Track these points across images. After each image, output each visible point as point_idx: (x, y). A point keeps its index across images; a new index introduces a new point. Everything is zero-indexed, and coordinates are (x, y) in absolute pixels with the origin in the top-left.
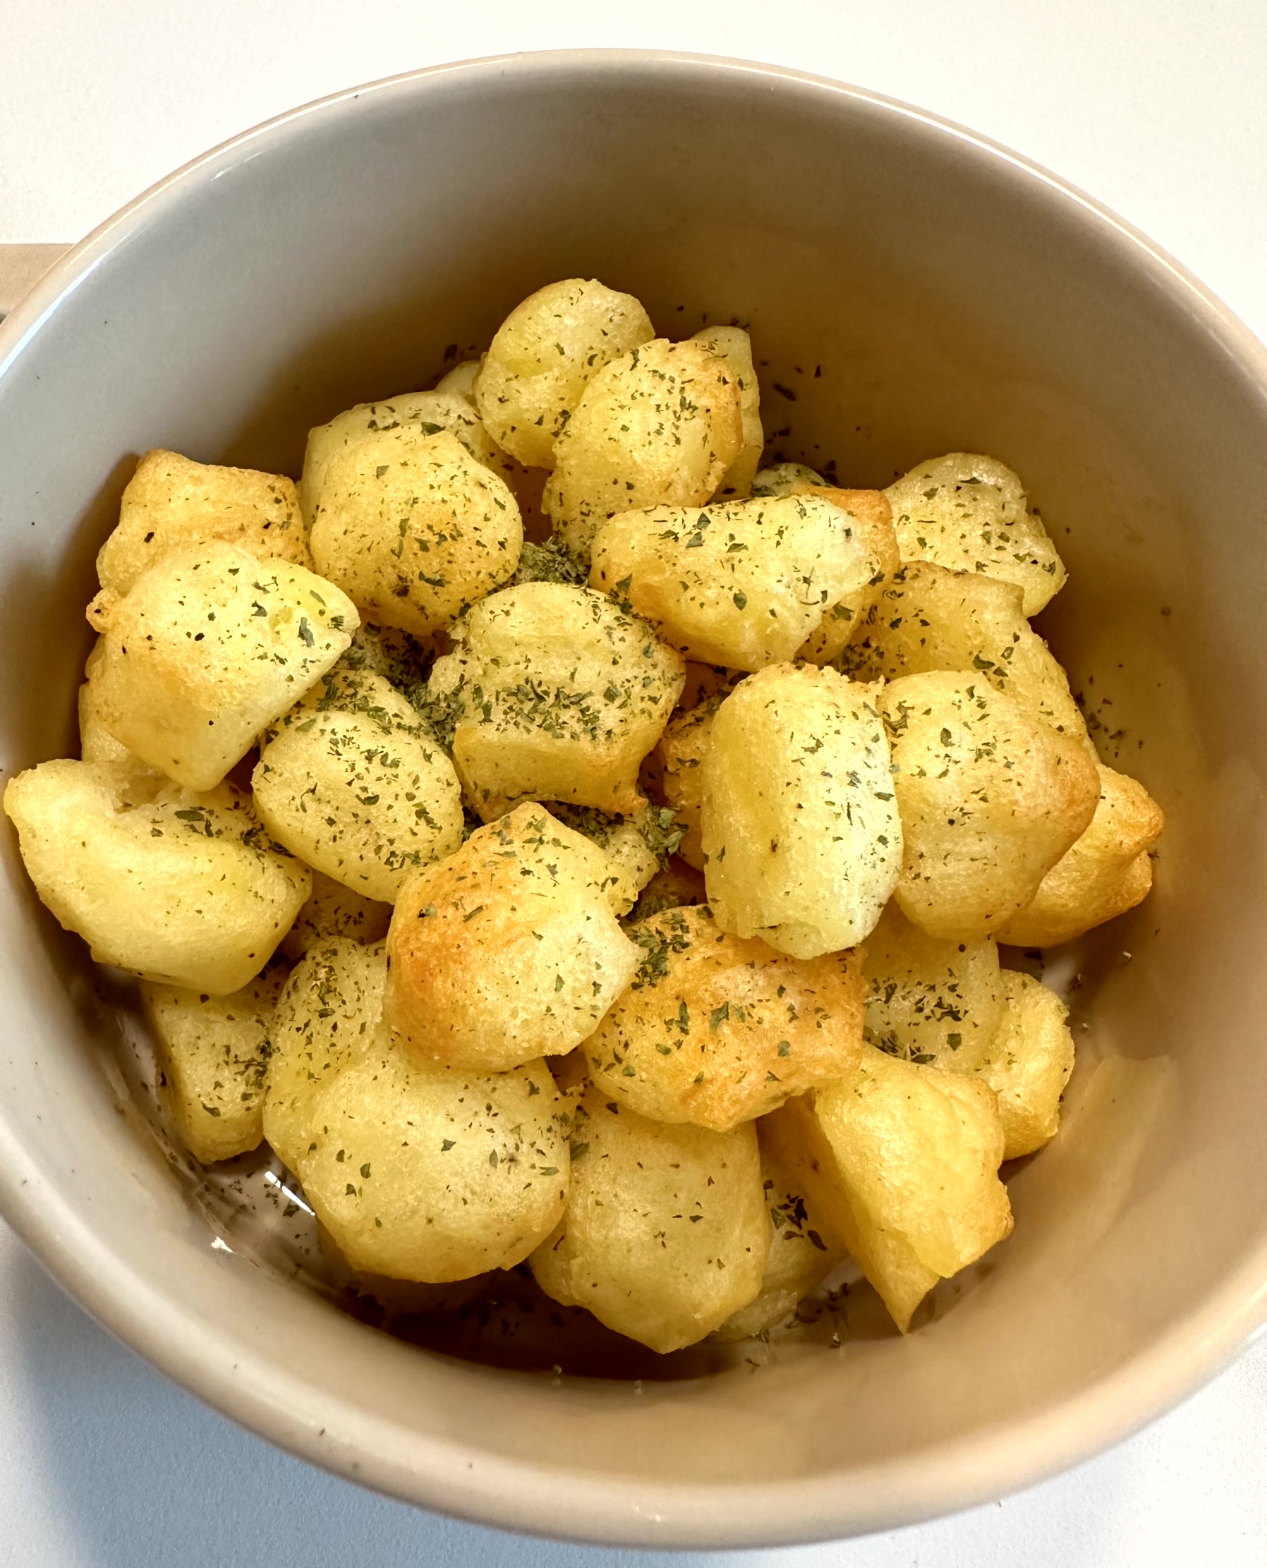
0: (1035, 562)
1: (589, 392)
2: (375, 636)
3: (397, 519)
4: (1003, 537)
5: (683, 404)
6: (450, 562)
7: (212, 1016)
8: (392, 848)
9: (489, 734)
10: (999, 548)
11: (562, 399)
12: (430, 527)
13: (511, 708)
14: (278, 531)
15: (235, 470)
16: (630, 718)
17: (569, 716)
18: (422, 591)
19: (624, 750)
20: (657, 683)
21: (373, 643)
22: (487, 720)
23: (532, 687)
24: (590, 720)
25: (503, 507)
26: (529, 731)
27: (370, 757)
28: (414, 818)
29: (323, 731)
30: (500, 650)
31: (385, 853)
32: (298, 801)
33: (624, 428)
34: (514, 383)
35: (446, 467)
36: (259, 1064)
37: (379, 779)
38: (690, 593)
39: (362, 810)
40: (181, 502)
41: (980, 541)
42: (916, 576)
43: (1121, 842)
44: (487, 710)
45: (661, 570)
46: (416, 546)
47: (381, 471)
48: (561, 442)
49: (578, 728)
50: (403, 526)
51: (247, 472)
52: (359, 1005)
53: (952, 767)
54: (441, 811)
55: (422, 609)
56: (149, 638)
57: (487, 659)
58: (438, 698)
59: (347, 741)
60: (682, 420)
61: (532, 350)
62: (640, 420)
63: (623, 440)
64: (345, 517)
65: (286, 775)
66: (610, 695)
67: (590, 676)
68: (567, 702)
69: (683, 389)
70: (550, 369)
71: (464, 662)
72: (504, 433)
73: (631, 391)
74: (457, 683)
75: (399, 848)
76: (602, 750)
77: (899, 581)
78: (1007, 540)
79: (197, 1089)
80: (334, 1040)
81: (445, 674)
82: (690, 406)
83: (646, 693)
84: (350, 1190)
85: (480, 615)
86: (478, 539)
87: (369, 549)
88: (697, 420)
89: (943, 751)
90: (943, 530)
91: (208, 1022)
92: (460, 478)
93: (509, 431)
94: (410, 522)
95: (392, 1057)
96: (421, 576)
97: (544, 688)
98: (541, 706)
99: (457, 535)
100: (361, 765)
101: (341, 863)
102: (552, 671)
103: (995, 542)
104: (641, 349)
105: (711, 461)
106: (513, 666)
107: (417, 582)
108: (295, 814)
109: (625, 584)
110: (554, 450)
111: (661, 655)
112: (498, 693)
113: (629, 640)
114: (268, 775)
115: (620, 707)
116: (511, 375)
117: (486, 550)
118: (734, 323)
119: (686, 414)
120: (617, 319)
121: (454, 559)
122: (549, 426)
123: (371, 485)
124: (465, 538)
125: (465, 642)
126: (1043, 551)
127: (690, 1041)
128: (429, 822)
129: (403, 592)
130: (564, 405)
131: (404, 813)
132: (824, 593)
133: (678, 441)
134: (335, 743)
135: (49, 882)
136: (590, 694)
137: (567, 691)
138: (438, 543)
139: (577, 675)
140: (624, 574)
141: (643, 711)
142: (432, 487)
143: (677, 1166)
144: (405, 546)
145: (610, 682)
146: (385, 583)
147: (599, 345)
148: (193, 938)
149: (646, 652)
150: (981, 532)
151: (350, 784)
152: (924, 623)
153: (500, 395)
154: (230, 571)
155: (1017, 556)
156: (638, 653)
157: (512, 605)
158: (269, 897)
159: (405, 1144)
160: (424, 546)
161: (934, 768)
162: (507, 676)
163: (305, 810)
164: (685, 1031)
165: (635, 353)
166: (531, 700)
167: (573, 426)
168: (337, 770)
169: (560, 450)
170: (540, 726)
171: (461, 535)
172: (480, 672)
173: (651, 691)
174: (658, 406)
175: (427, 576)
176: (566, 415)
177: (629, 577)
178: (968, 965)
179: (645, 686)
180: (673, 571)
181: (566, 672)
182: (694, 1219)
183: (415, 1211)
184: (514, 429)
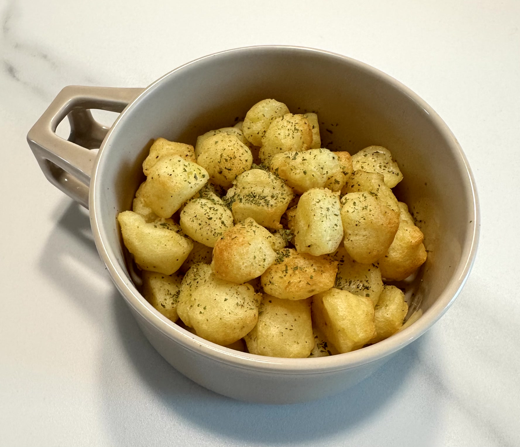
0: (393, 173)
1: (271, 126)
2: (213, 187)
3: (220, 154)
4: (385, 166)
5: (295, 129)
6: (233, 164)
7: (165, 283)
8: (215, 231)
9: (241, 205)
10: (384, 169)
11: (264, 128)
12: (228, 156)
13: (247, 199)
14: (189, 157)
15: (179, 143)
16: (277, 203)
17: (262, 201)
18: (225, 172)
19: (275, 210)
20: (285, 195)
21: (212, 188)
22: (241, 202)
23: (253, 194)
24: (267, 203)
25: (247, 152)
26: (251, 205)
27: (210, 208)
28: (221, 224)
29: (199, 203)
30: (245, 185)
31: (213, 233)
32: (192, 220)
33: (279, 134)
34: (252, 124)
35: (233, 142)
36: (177, 295)
37: (213, 214)
38: (293, 171)
39: (208, 221)
40: (166, 149)
41: (378, 168)
42: (357, 173)
43: (412, 242)
44: (241, 199)
45: (285, 165)
46: (225, 160)
47: (216, 142)
48: (264, 139)
49: (264, 204)
50: (221, 156)
51: (182, 144)
52: (205, 276)
53: (356, 210)
54: (228, 223)
55: (225, 177)
56: (159, 175)
57: (242, 188)
58: (229, 199)
59: (205, 205)
60: (295, 133)
61: (256, 116)
62: (283, 132)
63: (279, 137)
64: (207, 154)
65: (189, 213)
66: (272, 197)
67: (267, 192)
68: (261, 198)
69: (295, 125)
70: (261, 120)
71: (236, 189)
72: (249, 137)
73: (281, 126)
74: (233, 194)
75: (217, 231)
76: (270, 209)
77: (353, 175)
78: (386, 167)
79: (160, 300)
80: (197, 285)
81: (231, 193)
82: (297, 129)
84: (201, 313)
85: (240, 178)
86: (240, 159)
87: (212, 162)
88: (299, 133)
89: (353, 207)
90: (368, 164)
91: (164, 284)
92: (236, 144)
93: (250, 136)
94: (223, 155)
95: (213, 282)
96: (225, 168)
97: (255, 194)
98: (255, 199)
99: (235, 157)
100: (208, 210)
101: (202, 235)
102: (258, 190)
103: (383, 168)
104: (284, 116)
105: (303, 144)
106: (248, 189)
107: (224, 170)
108: (191, 223)
109: (277, 170)
110: (262, 141)
111: (286, 188)
112: (244, 196)
113: (278, 183)
114: (185, 213)
115: (275, 200)
116: (251, 122)
117: (242, 162)
118: (313, 112)
119: (296, 131)
120: (279, 109)
121: (234, 163)
122: (260, 134)
123: (214, 146)
125: (236, 185)
126: (396, 170)
127: (288, 275)
128: (225, 225)
129: (221, 173)
130: (265, 129)
131: (218, 222)
132: (327, 172)
133: (293, 138)
134: (202, 205)
135: (128, 237)
136: (267, 196)
137: (261, 195)
138: (230, 160)
139: (264, 191)
140: (277, 167)
141: (281, 201)
142: (229, 146)
143: (286, 315)
144: (222, 160)
145: (273, 193)
146: (216, 170)
147: (275, 115)
148: (163, 252)
149: (282, 186)
150: (379, 165)
151: (205, 214)
152: (359, 185)
153: (248, 127)
154: (179, 161)
155: (388, 171)
156: (280, 186)
157: (248, 174)
158: (183, 245)
159: (215, 300)
160: (226, 160)
161: (351, 210)
162: (246, 192)
163: (193, 221)
164: (286, 273)
165: (283, 117)
166: (252, 197)
167: (267, 134)
168: (203, 211)
169: (263, 141)
170: (254, 204)
171: (236, 158)
172: (240, 191)
173: (283, 196)
174: (289, 129)
175: (227, 167)
176: (265, 131)
177: (278, 168)
178: (371, 275)
179: (282, 195)
180: (289, 166)
181: (261, 191)
182: (291, 330)
183: (217, 316)
184: (252, 136)
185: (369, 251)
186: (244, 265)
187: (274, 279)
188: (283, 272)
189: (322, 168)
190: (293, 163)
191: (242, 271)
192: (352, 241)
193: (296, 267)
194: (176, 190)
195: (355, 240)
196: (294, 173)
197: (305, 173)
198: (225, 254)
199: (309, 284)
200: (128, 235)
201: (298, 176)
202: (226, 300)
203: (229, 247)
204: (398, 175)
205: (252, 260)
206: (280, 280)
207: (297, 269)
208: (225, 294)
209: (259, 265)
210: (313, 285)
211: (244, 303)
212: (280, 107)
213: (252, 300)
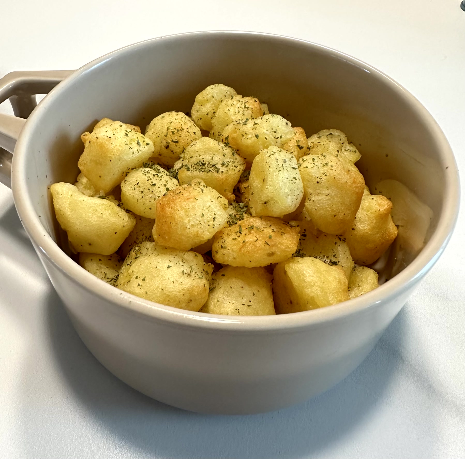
0: (351, 151)
1: (220, 106)
3: (166, 127)
5: (245, 107)
6: (180, 137)
7: (102, 266)
9: (189, 173)
11: (213, 109)
12: (175, 128)
13: (195, 168)
16: (229, 170)
17: (212, 169)
18: (172, 145)
19: (226, 176)
20: (237, 163)
22: (188, 170)
23: (201, 163)
24: (217, 170)
25: (195, 126)
26: (200, 172)
27: (154, 175)
28: (166, 191)
29: (142, 170)
30: (192, 154)
32: (133, 188)
33: (229, 110)
34: (201, 107)
36: (115, 280)
37: (156, 180)
38: (244, 137)
39: (151, 188)
45: (235, 132)
46: (171, 133)
47: (163, 117)
48: (213, 119)
49: (213, 171)
50: (168, 129)
52: (147, 253)
53: (315, 166)
55: (172, 151)
56: (97, 138)
57: (189, 158)
59: (148, 172)
60: (245, 111)
61: (205, 98)
62: (233, 109)
63: (228, 113)
64: (153, 130)
65: (131, 182)
66: (223, 164)
67: (217, 159)
68: (211, 166)
69: (245, 104)
70: (210, 102)
71: (183, 161)
73: (231, 104)
74: (181, 166)
76: (220, 176)
81: (177, 165)
82: (247, 107)
83: (233, 165)
84: (139, 285)
85: (188, 149)
86: (188, 131)
87: (158, 136)
88: (249, 111)
89: (313, 163)
90: (323, 145)
92: (184, 118)
94: (169, 128)
96: (172, 141)
97: (204, 162)
98: (204, 167)
99: (182, 130)
100: (152, 177)
101: (144, 204)
102: (207, 158)
104: (234, 96)
106: (196, 157)
107: (171, 143)
108: (132, 191)
109: (227, 138)
110: (211, 122)
111: (237, 157)
112: (192, 165)
113: (228, 151)
114: (126, 182)
115: (226, 167)
116: (200, 105)
117: (190, 134)
119: (246, 109)
120: (229, 93)
121: (181, 136)
122: (210, 116)
123: (160, 121)
124: (184, 131)
125: (183, 157)
127: (242, 235)
130: (214, 111)
131: (163, 189)
132: (281, 136)
133: (244, 115)
134: (145, 173)
136: (217, 164)
137: (211, 163)
138: (177, 132)
139: (213, 159)
141: (232, 169)
142: (176, 119)
143: (243, 287)
144: (168, 134)
145: (223, 161)
146: (162, 145)
147: (224, 98)
149: (233, 154)
151: (148, 180)
153: (197, 110)
154: (120, 126)
155: (345, 150)
156: (231, 154)
157: (196, 143)
159: (156, 268)
160: (173, 133)
161: (310, 166)
162: (194, 160)
163: (135, 189)
164: (240, 233)
165: (232, 97)
166: (201, 165)
167: (216, 115)
168: (145, 178)
169: (213, 121)
170: (203, 171)
171: (183, 130)
172: (187, 161)
173: (235, 164)
174: (238, 107)
175: (174, 140)
177: (228, 136)
178: (338, 248)
179: (233, 163)
180: (240, 132)
181: (210, 158)
182: (249, 306)
183: (158, 287)
184: (201, 119)
185: (334, 213)
186: (190, 224)
187: (226, 242)
188: (236, 233)
189: (275, 132)
190: (243, 128)
191: (188, 231)
192: (313, 200)
193: (252, 227)
194: (116, 153)
195: (318, 200)
196: (245, 138)
197: (257, 136)
198: (168, 210)
199: (269, 245)
200: (60, 205)
201: (249, 141)
202: (169, 267)
203: (172, 201)
204: (355, 152)
205: (200, 219)
206: (234, 242)
207: (253, 229)
208: (168, 261)
209: (209, 225)
210: (273, 246)
211: (191, 272)
212: (229, 91)
213: (201, 269)
